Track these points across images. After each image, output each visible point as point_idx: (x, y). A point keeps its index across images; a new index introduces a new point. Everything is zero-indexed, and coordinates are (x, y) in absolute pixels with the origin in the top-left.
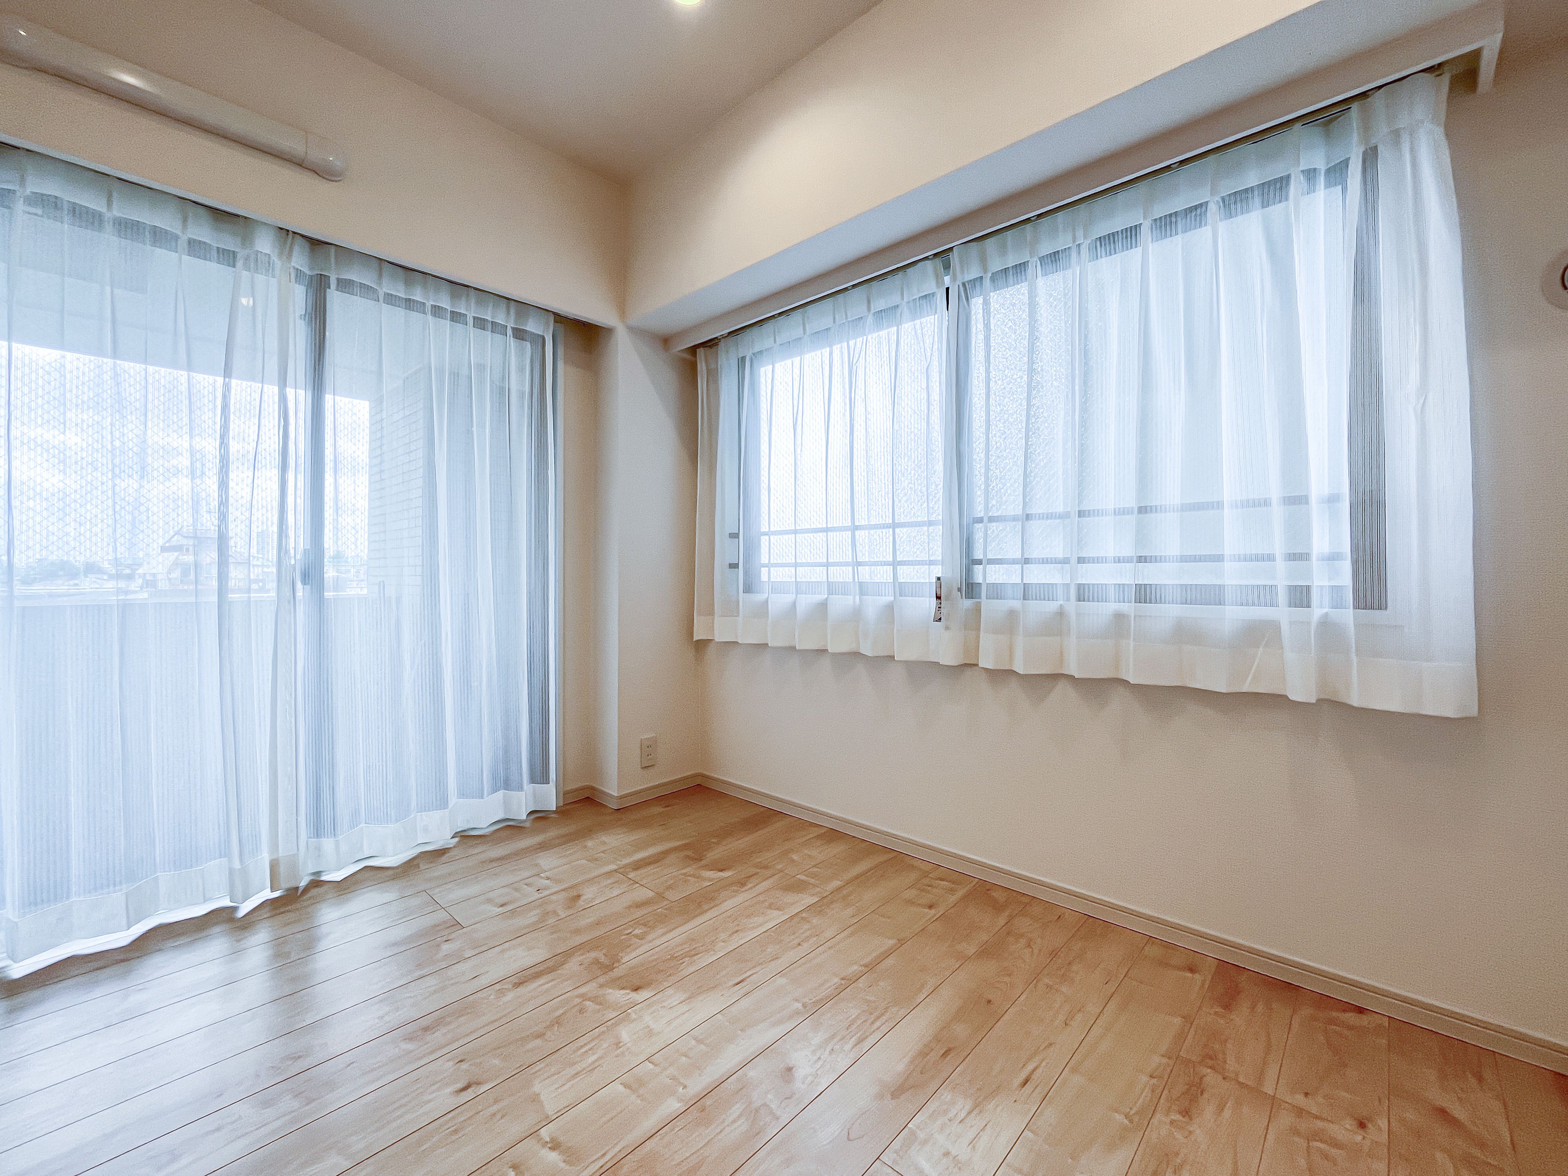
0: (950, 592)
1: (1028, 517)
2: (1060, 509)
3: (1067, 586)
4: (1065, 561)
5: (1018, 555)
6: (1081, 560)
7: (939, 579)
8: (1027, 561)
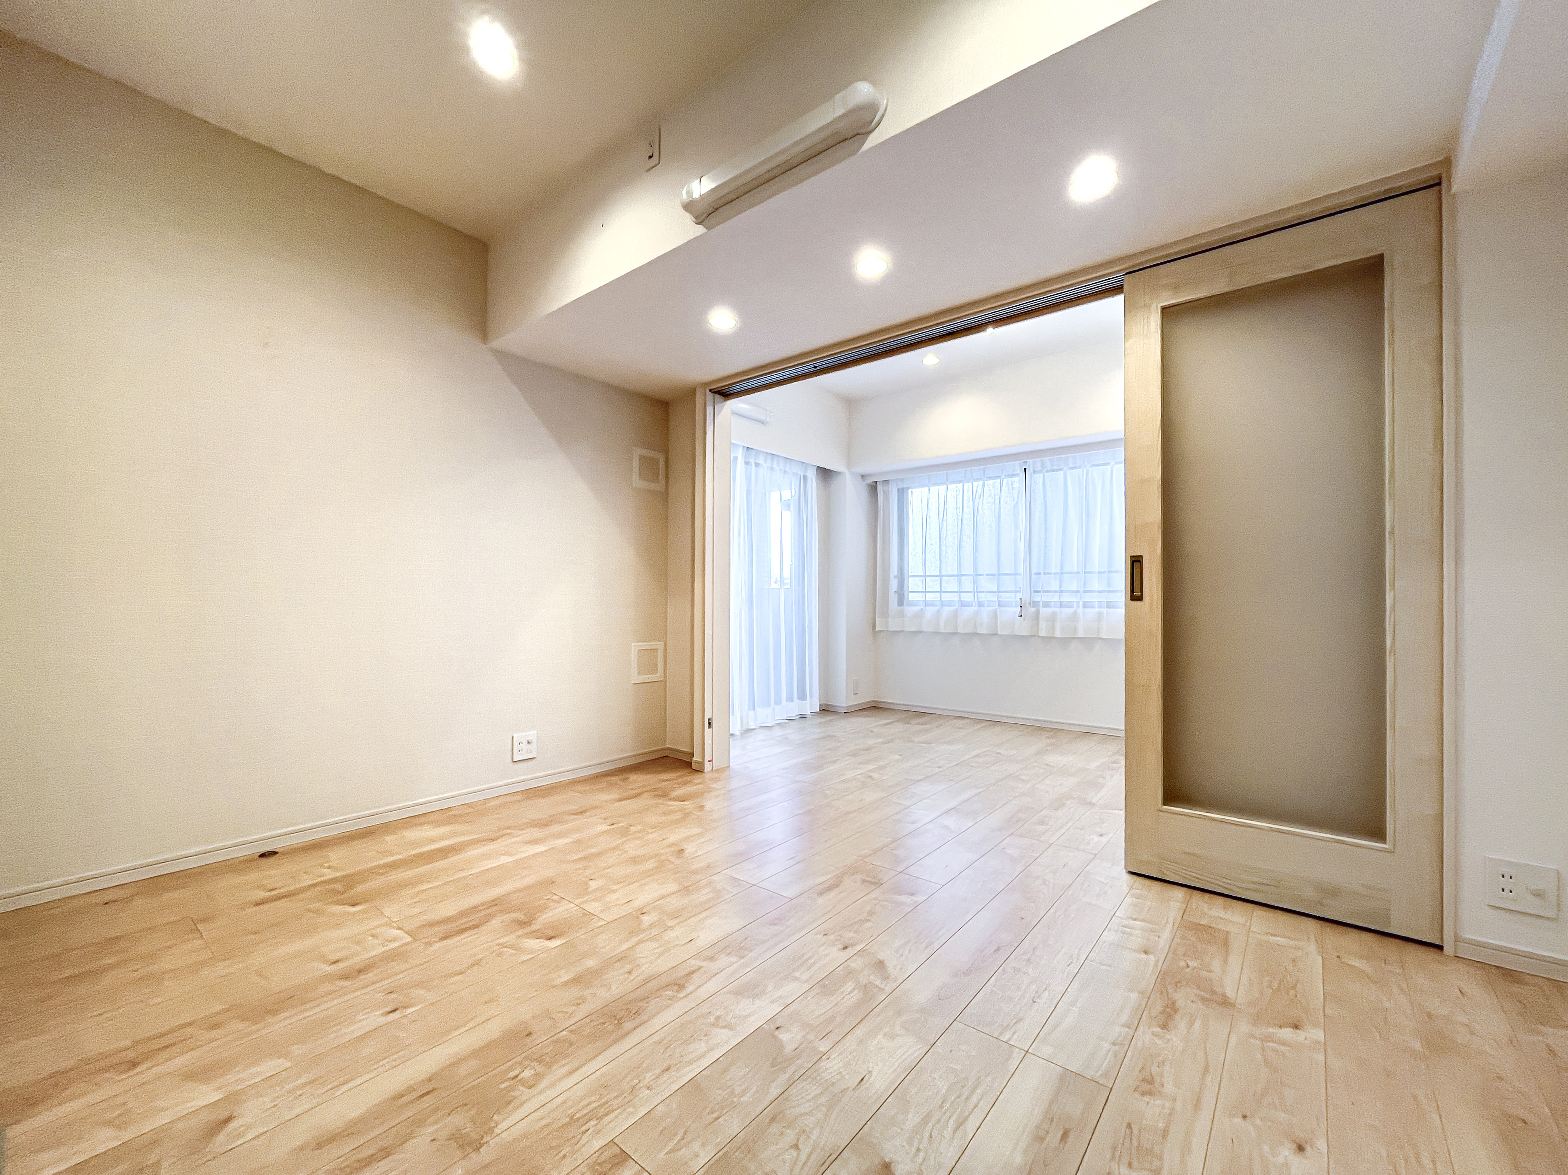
0: (1025, 604)
1: (1062, 573)
2: (1075, 570)
3: (1078, 602)
4: (1077, 592)
5: (1057, 589)
6: (1085, 591)
7: (1021, 599)
8: (1061, 591)
